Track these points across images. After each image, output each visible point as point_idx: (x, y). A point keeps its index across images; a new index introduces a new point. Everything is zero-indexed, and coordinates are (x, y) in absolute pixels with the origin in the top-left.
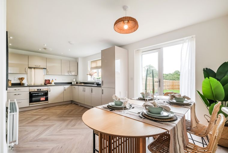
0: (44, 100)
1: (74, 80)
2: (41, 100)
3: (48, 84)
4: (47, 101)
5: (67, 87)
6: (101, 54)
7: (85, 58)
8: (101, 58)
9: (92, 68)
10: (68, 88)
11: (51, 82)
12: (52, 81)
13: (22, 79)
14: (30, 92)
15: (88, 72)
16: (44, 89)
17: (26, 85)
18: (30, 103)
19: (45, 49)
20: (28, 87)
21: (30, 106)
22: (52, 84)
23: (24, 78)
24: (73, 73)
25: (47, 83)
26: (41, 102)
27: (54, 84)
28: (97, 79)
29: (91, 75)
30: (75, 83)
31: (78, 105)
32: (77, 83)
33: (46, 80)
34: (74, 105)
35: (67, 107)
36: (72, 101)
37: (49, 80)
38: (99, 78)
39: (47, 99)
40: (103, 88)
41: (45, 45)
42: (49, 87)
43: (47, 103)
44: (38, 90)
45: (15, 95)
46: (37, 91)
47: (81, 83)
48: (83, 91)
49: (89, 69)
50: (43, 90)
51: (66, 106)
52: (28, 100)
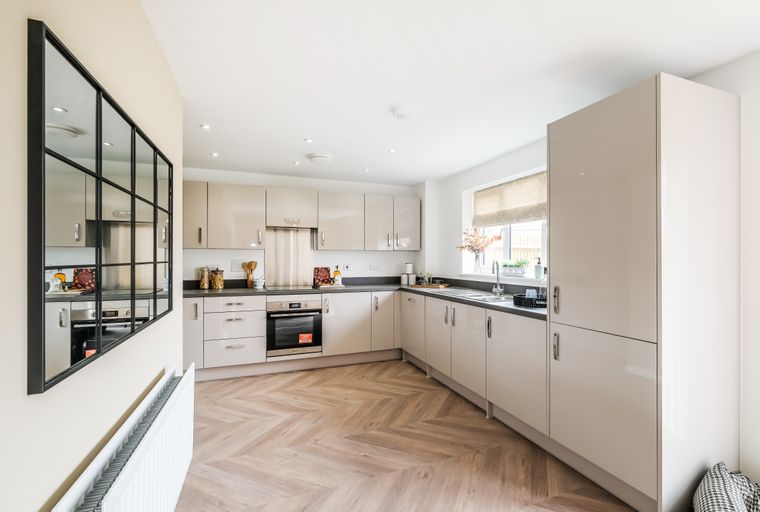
0: (310, 341)
1: (409, 269)
2: (300, 341)
3: (323, 281)
4: (317, 348)
5: (384, 295)
6: (545, 143)
7: (449, 183)
8: (544, 167)
9: (480, 221)
10: (387, 300)
11: (332, 276)
12: (337, 272)
13: (249, 267)
14: (269, 314)
15: (464, 236)
16: (310, 301)
17: (260, 287)
18: (268, 349)
19: (311, 157)
20: (265, 297)
21: (269, 360)
22: (337, 283)
23: (256, 263)
24: (405, 243)
25: (322, 279)
26: (300, 350)
27: (340, 282)
28: (508, 270)
29: (475, 249)
30: (412, 281)
31: (425, 373)
32: (419, 280)
33: (317, 270)
34: (409, 371)
35: (385, 376)
36: (401, 350)
37: (327, 270)
38: (512, 262)
39: (317, 340)
40: (555, 328)
41: (310, 141)
42: (325, 296)
43: (319, 355)
44: (291, 305)
45: (231, 320)
46: (288, 309)
47: (434, 281)
48: (446, 322)
49: (467, 224)
50: (306, 305)
51: (380, 373)
52: (264, 341)
